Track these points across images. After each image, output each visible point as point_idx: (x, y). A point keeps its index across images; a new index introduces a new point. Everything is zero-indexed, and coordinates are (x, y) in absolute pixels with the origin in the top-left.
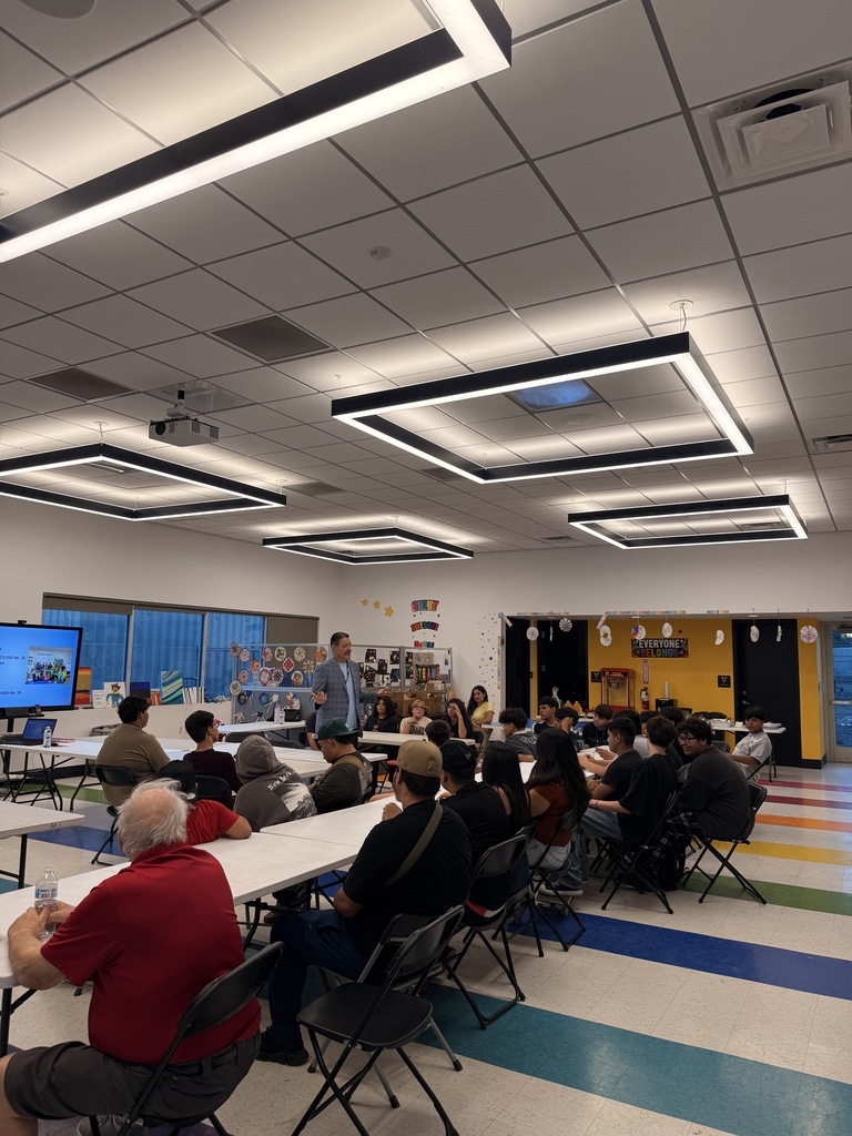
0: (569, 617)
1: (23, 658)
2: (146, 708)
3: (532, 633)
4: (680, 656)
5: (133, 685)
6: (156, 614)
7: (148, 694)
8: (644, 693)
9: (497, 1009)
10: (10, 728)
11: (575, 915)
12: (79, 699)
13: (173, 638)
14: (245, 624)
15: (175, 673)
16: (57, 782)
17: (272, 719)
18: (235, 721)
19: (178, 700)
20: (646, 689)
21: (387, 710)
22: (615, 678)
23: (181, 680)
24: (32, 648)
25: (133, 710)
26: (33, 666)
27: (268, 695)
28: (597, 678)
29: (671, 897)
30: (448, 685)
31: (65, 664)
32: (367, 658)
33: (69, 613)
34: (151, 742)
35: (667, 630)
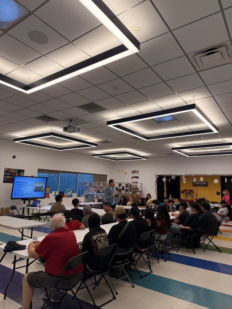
0: (174, 175)
1: (33, 185)
2: (62, 198)
3: (164, 180)
4: (206, 186)
5: (60, 192)
6: (66, 174)
7: (64, 195)
8: (196, 196)
9: (145, 274)
10: (29, 203)
11: (168, 253)
12: (46, 196)
13: (70, 180)
14: (89, 176)
15: (70, 189)
16: (40, 217)
17: (94, 202)
18: (85, 202)
19: (71, 196)
20: (196, 195)
21: (124, 199)
22: (188, 192)
23: (72, 191)
24: (35, 183)
25: (59, 198)
26: (35, 187)
27: (93, 195)
28: (183, 192)
29: (196, 250)
30: (141, 193)
31: (43, 187)
32: (119, 186)
33: (44, 174)
34: (63, 206)
35: (202, 179)
